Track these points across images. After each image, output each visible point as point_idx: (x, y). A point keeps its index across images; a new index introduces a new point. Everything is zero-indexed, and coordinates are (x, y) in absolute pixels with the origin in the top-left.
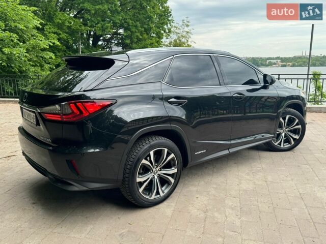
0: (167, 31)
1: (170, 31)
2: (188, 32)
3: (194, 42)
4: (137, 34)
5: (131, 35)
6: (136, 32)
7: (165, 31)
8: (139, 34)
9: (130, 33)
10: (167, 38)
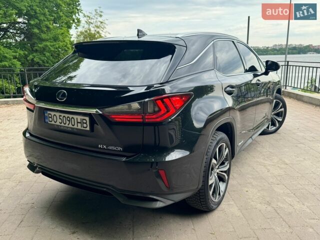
0: (76, 21)
1: (79, 21)
2: (102, 23)
3: (109, 33)
4: (46, 23)
5: (39, 23)
6: (44, 20)
7: (74, 21)
8: (47, 23)
9: (38, 21)
10: (76, 28)
